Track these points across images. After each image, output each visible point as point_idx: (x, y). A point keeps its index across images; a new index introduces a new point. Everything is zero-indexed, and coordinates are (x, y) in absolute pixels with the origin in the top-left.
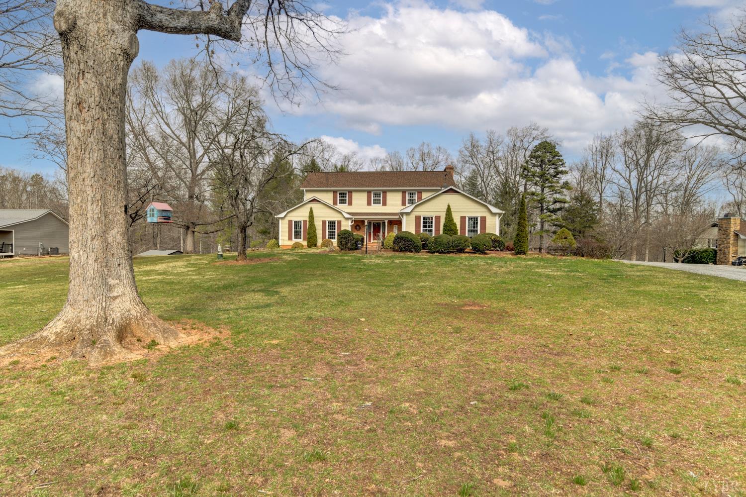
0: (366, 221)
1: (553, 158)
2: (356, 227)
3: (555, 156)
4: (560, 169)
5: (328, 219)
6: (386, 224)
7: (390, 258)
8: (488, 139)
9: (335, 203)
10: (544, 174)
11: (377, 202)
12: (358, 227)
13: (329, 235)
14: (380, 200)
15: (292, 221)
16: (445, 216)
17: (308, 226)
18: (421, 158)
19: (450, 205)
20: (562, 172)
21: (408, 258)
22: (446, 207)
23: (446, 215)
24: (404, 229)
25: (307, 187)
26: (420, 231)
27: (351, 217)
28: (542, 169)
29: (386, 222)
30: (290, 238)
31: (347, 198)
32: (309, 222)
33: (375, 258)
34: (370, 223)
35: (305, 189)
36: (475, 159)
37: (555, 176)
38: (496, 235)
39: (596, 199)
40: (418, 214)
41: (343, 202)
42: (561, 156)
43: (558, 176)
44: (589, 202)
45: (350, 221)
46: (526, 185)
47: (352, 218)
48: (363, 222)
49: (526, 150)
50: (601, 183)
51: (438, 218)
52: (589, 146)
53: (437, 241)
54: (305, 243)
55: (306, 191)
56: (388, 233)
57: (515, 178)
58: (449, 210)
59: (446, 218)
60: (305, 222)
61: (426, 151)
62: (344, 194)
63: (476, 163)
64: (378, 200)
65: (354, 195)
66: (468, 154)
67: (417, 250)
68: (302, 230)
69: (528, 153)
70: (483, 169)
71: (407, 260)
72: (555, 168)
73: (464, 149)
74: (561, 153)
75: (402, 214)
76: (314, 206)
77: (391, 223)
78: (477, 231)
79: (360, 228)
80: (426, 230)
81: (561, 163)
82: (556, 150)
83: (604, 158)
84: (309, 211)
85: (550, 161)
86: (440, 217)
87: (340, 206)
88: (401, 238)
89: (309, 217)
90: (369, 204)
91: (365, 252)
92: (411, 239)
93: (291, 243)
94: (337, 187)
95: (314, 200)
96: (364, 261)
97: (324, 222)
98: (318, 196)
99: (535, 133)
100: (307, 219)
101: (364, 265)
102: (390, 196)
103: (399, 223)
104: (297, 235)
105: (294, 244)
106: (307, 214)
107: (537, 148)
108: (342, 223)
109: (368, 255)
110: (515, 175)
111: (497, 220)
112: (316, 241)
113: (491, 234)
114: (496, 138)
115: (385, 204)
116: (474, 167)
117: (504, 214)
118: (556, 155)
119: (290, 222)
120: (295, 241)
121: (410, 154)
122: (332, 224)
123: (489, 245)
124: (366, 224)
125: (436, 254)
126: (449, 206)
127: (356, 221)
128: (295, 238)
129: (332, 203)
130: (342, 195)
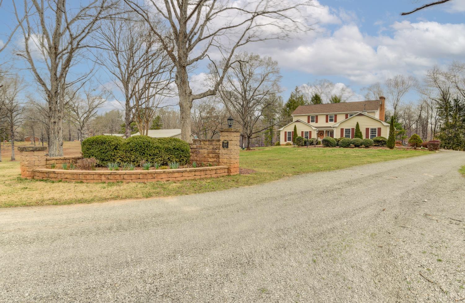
2: (319, 135)
5: (305, 131)
9: (309, 122)
11: (331, 120)
12: (321, 134)
14: (333, 119)
17: (294, 134)
19: (359, 123)
23: (356, 127)
26: (343, 136)
27: (316, 129)
30: (285, 141)
31: (315, 119)
32: (295, 132)
34: (326, 131)
41: (313, 121)
45: (316, 131)
48: (323, 131)
54: (292, 143)
58: (358, 125)
59: (356, 129)
65: (319, 117)
68: (291, 136)
76: (297, 124)
78: (375, 136)
80: (347, 135)
84: (294, 126)
86: (353, 128)
87: (311, 123)
90: (327, 121)
93: (285, 143)
94: (309, 113)
95: (297, 121)
97: (303, 132)
98: (299, 118)
100: (293, 131)
102: (338, 117)
104: (289, 139)
106: (293, 128)
108: (312, 133)
111: (388, 130)
113: (384, 138)
115: (335, 121)
119: (286, 132)
120: (288, 142)
122: (307, 133)
126: (357, 123)
127: (319, 131)
128: (288, 140)
129: (307, 122)
130: (312, 117)
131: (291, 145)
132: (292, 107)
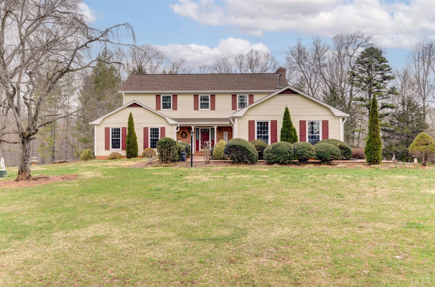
0: (193, 128)
1: (380, 63)
2: (182, 134)
3: (382, 62)
4: (387, 74)
5: (150, 126)
6: (215, 130)
7: (221, 172)
8: (314, 46)
9: (158, 108)
10: (372, 79)
11: (205, 106)
12: (184, 134)
13: (151, 143)
14: (208, 103)
15: (109, 128)
16: (282, 120)
17: (127, 133)
18: (249, 65)
19: (288, 108)
20: (388, 78)
21: (243, 172)
22: (284, 110)
23: (284, 119)
24: (236, 136)
25: (126, 90)
26: (254, 138)
27: (176, 123)
28: (369, 74)
29: (215, 128)
30: (107, 148)
31: (171, 103)
32: (129, 129)
33: (202, 172)
34: (197, 129)
35: (123, 92)
36: (302, 66)
37: (381, 82)
38: (341, 142)
39: (421, 104)
40: (251, 119)
41: (166, 106)
42: (387, 62)
43: (385, 82)
44: (416, 107)
45: (175, 127)
46: (351, 91)
47: (177, 125)
48: (189, 128)
49: (351, 57)
50: (424, 89)
51: (274, 123)
52: (412, 53)
53: (275, 151)
54: (124, 153)
55: (125, 93)
56: (218, 141)
57: (341, 85)
58: (287, 114)
59: (284, 124)
60: (124, 129)
61: (254, 58)
62: (168, 97)
63: (303, 69)
64: (206, 103)
65: (180, 99)
66: (295, 61)
67: (252, 161)
68: (121, 138)
69: (354, 60)
70: (309, 75)
71: (243, 176)
72: (381, 74)
73: (291, 56)
74: (387, 59)
75: (234, 118)
76: (134, 111)
77: (221, 129)
79: (187, 135)
80: (261, 136)
81: (387, 69)
82: (382, 56)
83: (426, 64)
85: (377, 67)
86: (276, 121)
87: (164, 112)
88: (234, 146)
89: (129, 124)
90: (196, 108)
91: (190, 165)
92: (244, 148)
93: (108, 153)
94: (159, 90)
95: (135, 105)
96: (188, 177)
97: (146, 129)
98: (138, 99)
99: (359, 40)
100: (126, 126)
101: (186, 185)
102: (218, 99)
103: (229, 129)
104: (116, 145)
105: (111, 154)
106: (127, 121)
107: (364, 55)
108: (167, 130)
109: (193, 169)
110: (341, 82)
111: (341, 124)
112: (136, 150)
113: (335, 140)
114: (321, 45)
115: (213, 108)
116: (301, 74)
117: (348, 118)
118: (383, 60)
119: (107, 129)
120: (112, 150)
121: (239, 61)
122: (155, 131)
123: (337, 153)
124: (193, 130)
125: (275, 165)
127: (181, 128)
128: (113, 147)
129: (155, 108)
130: (166, 98)
131: (121, 157)
132: (101, 83)
